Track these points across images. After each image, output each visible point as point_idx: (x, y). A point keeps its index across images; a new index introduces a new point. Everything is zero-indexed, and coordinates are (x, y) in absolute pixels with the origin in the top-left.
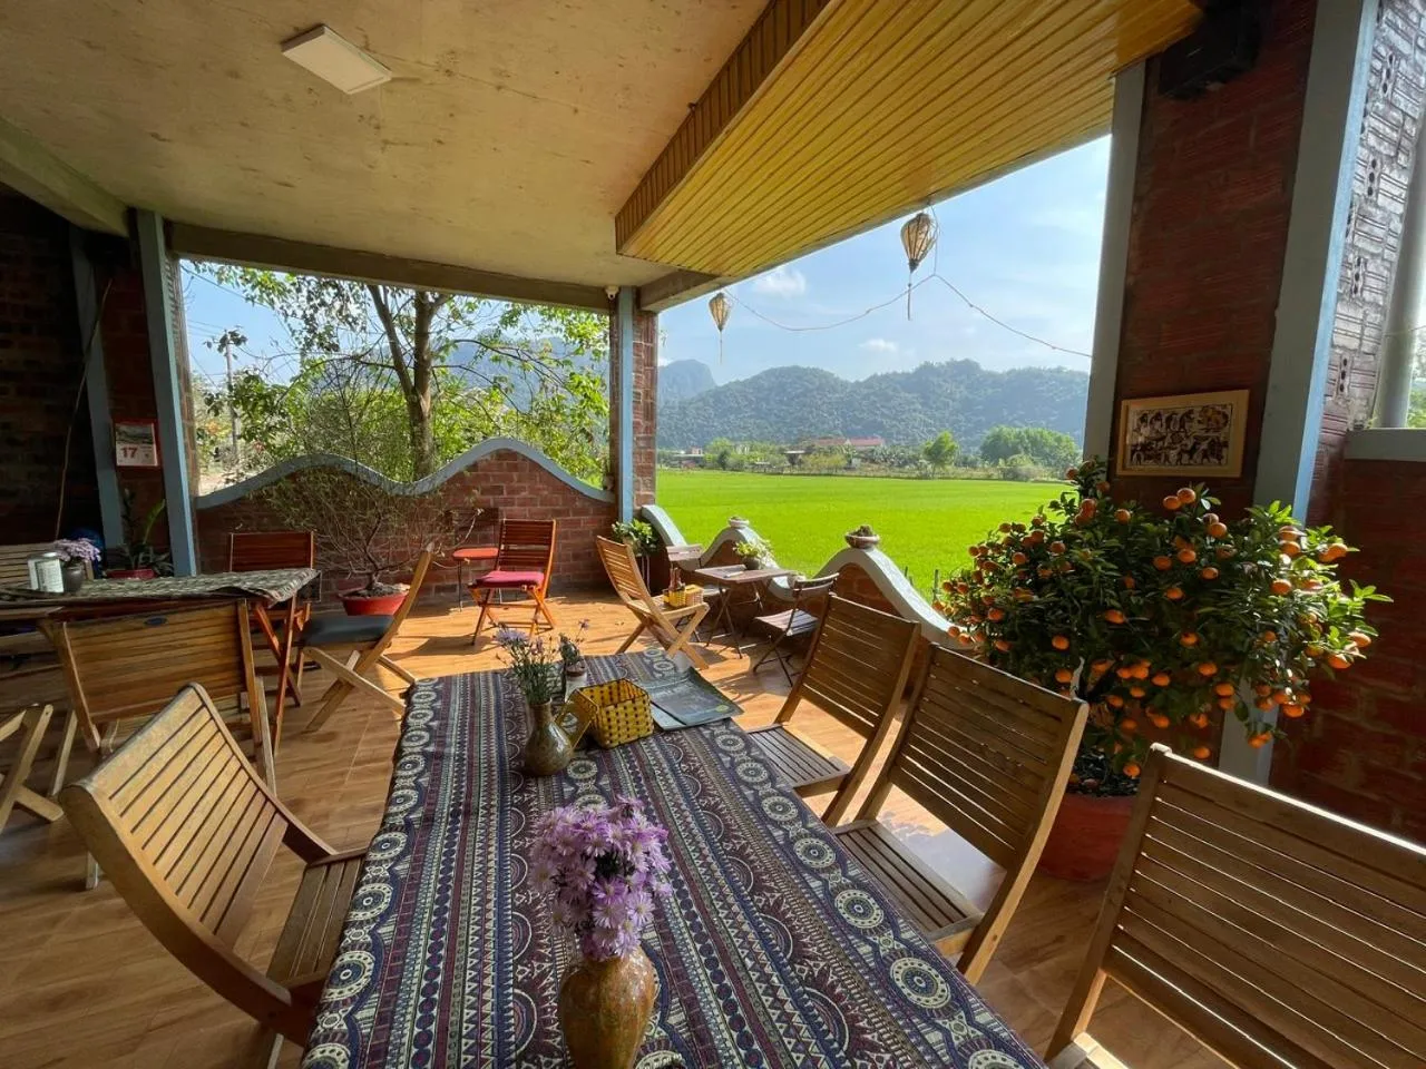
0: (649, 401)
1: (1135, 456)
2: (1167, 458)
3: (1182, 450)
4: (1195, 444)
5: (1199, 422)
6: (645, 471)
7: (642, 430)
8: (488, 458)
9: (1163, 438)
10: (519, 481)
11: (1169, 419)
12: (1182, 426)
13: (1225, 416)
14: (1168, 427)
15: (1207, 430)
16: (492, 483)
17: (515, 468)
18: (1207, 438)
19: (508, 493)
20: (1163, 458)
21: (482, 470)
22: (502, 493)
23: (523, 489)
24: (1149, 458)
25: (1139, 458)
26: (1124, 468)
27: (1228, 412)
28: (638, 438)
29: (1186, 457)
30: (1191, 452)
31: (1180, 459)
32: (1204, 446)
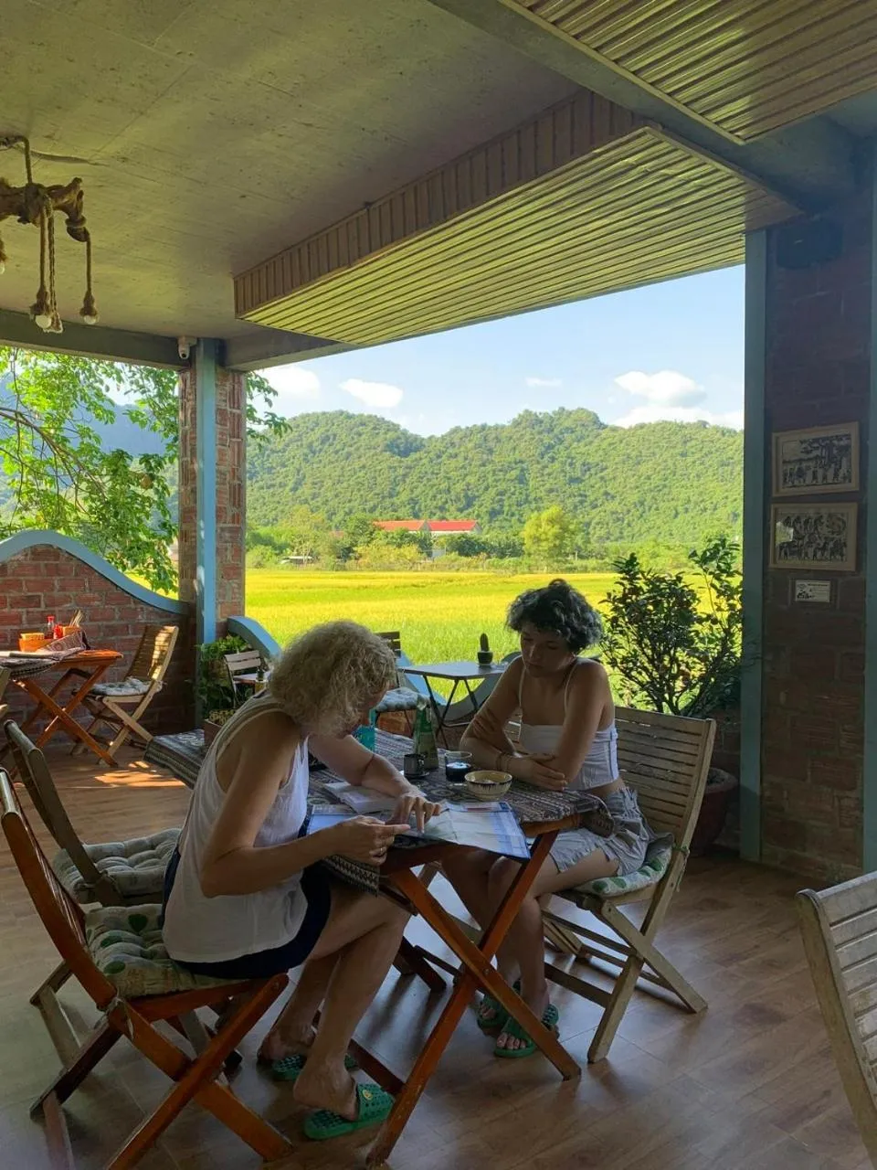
0: (236, 482)
1: (783, 553)
2: (806, 554)
3: (816, 548)
4: (825, 543)
5: (827, 526)
6: (232, 573)
7: (229, 519)
8: (21, 557)
9: (802, 538)
10: (63, 589)
11: (806, 522)
12: (816, 529)
13: (844, 522)
14: (806, 528)
15: (833, 533)
16: (25, 592)
17: (56, 571)
18: (833, 539)
19: (46, 606)
20: (803, 555)
21: (13, 574)
22: (38, 605)
23: (67, 599)
24: (792, 553)
25: (786, 554)
26: (775, 562)
27: (845, 519)
28: (223, 529)
29: (819, 554)
30: (824, 549)
31: (815, 555)
32: (831, 545)
